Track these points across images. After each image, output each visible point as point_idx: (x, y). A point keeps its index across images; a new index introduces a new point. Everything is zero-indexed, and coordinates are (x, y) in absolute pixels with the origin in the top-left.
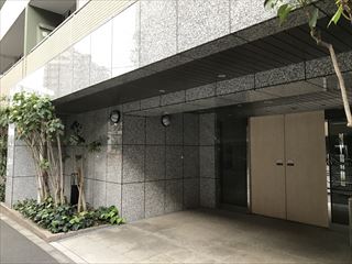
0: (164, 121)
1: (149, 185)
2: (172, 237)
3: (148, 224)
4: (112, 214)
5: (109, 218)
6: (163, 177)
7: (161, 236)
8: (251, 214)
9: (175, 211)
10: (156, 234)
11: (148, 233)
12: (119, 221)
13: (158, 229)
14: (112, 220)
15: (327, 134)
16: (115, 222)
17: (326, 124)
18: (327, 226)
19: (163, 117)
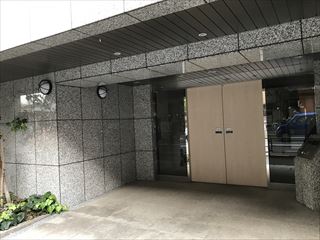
0: (101, 92)
1: (88, 164)
2: (131, 219)
3: (94, 208)
4: (49, 202)
5: (46, 207)
6: (101, 154)
7: (118, 220)
8: (192, 182)
9: (115, 189)
10: (110, 218)
11: (101, 219)
12: (58, 209)
13: (109, 211)
14: (50, 209)
15: (264, 102)
16: (54, 211)
17: (264, 93)
18: (266, 185)
19: (99, 88)
